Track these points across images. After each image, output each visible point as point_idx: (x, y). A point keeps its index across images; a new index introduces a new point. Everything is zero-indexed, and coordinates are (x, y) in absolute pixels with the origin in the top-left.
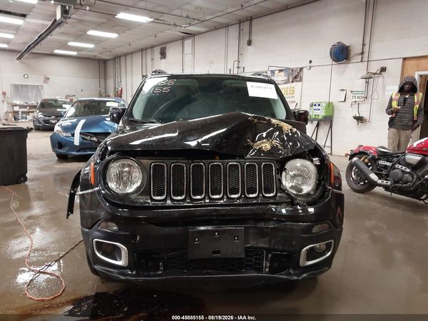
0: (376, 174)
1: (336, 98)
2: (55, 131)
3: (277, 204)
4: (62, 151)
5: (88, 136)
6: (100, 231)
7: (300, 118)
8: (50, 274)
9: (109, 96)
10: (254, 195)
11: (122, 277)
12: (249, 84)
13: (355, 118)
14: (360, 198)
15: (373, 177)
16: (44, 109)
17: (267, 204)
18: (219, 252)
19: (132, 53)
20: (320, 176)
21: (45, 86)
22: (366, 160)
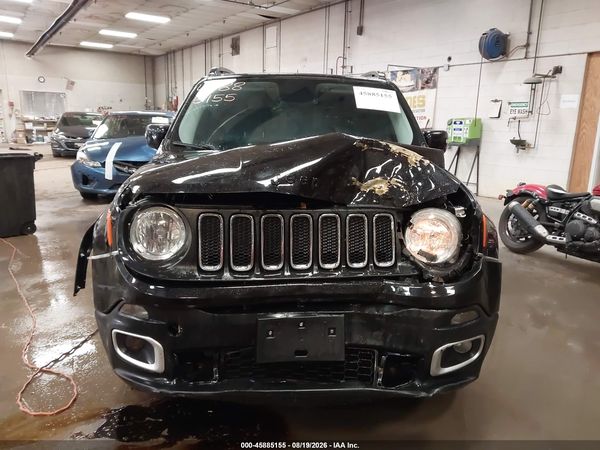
0: (544, 225)
1: (487, 112)
2: (78, 158)
3: (396, 278)
4: (88, 188)
5: (124, 166)
6: (121, 318)
7: (433, 143)
8: (58, 374)
9: (159, 109)
10: (361, 265)
11: (155, 390)
12: (357, 90)
13: (514, 142)
14: (519, 261)
15: (541, 230)
16: (66, 127)
17: (381, 279)
18: (304, 353)
19: (191, 46)
20: (465, 236)
21: (69, 94)
22: (531, 206)
